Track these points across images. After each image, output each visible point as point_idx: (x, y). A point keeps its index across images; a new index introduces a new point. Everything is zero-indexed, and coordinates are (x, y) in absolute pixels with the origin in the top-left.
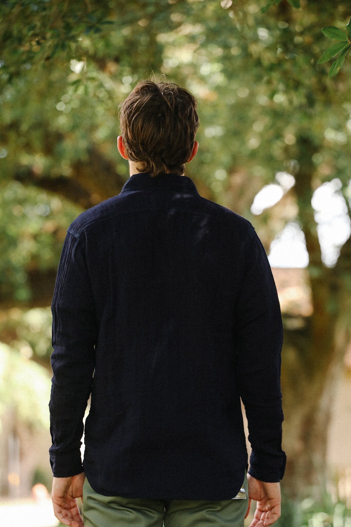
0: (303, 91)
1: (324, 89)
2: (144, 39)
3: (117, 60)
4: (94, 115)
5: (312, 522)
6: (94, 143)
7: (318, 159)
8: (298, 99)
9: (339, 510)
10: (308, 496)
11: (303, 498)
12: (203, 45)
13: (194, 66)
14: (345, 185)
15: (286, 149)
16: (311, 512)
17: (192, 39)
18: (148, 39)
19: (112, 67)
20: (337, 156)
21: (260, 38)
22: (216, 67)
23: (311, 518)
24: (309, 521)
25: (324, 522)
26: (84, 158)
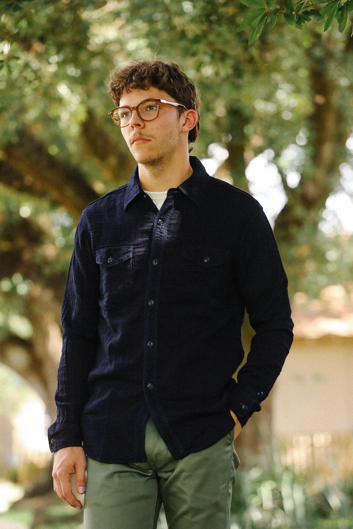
0: (230, 62)
1: (251, 60)
2: (68, 17)
3: (42, 39)
4: (22, 96)
5: (260, 491)
6: (24, 123)
7: (249, 129)
8: (225, 70)
9: (286, 478)
10: (255, 466)
11: (250, 468)
12: (129, 21)
13: (121, 42)
14: (277, 155)
15: (217, 122)
16: (260, 481)
17: (117, 14)
18: (72, 16)
19: (38, 47)
20: (268, 127)
21: (185, 11)
22: (143, 42)
23: (260, 486)
24: (258, 490)
25: (273, 490)
26: (15, 139)
